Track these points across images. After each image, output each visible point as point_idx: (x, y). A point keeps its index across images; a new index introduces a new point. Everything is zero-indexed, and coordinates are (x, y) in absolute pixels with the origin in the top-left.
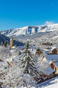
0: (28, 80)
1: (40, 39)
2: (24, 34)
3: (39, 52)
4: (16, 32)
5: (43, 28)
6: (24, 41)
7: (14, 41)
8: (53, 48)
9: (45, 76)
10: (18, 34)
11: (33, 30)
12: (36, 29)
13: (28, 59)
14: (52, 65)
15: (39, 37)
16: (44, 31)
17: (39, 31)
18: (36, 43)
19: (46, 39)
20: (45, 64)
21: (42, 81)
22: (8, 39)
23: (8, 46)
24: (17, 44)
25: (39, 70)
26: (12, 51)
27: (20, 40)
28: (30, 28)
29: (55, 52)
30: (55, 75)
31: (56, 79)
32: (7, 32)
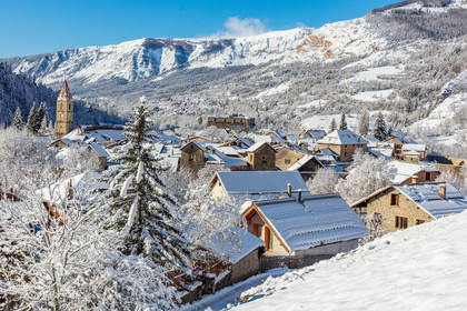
1: (199, 101)
2: (126, 73)
3: (193, 157)
5: (215, 48)
6: (124, 108)
7: (76, 108)
8: (260, 140)
9: (219, 266)
10: (96, 72)
11: (168, 59)
13: (143, 188)
14: (252, 216)
15: (196, 88)
16: (216, 62)
17: (196, 60)
18: (182, 116)
20: (221, 211)
21: (207, 287)
23: (48, 130)
24: (92, 119)
25: (193, 239)
26: (64, 153)
27: (105, 103)
28: (152, 45)
29: (266, 158)
30: (264, 265)
31: (270, 281)
32: (44, 65)
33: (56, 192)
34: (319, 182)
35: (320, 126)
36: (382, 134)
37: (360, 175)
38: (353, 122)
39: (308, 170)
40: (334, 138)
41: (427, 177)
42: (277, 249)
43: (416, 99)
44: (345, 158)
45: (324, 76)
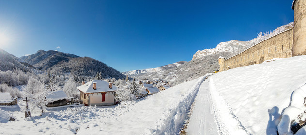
0: (132, 98)
1: (142, 77)
2: (134, 74)
3: (141, 83)
6: (133, 77)
7: (129, 78)
8: (148, 81)
9: (143, 95)
10: (131, 74)
11: (139, 72)
12: (140, 71)
13: (134, 87)
14: (147, 90)
15: (142, 75)
16: (144, 72)
17: (142, 72)
18: (140, 79)
19: (145, 76)
20: (143, 89)
21: (141, 97)
22: (126, 76)
23: (126, 80)
24: (130, 79)
25: (140, 92)
26: (127, 83)
27: (132, 77)
28: (137, 71)
29: (149, 83)
30: (148, 95)
31: (148, 97)
32: (125, 73)
33: (125, 87)
34: (154, 86)
35: (155, 79)
36: (161, 80)
37: (159, 84)
38: (158, 79)
39: (153, 84)
40: (156, 81)
41: (165, 84)
42: (149, 93)
43: (165, 76)
44: (157, 83)
45: (155, 74)
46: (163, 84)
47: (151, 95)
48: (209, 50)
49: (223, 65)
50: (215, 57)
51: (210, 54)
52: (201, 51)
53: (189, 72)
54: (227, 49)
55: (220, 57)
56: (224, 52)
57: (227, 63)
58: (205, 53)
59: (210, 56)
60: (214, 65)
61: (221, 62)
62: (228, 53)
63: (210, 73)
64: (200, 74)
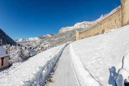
0: (20, 60)
1: (26, 43)
2: (21, 41)
3: (26, 48)
4: (19, 40)
5: (27, 39)
8: (30, 46)
9: (27, 57)
10: (19, 41)
11: (24, 40)
12: (25, 39)
13: (21, 51)
14: (29, 53)
16: (27, 40)
18: (25, 45)
19: (28, 43)
20: (27, 53)
21: (26, 59)
22: (16, 43)
23: (16, 46)
24: (19, 45)
25: (25, 55)
26: (17, 48)
27: (20, 44)
28: (23, 39)
29: (31, 48)
30: (30, 56)
31: (30, 58)
32: (16, 41)
34: (34, 50)
36: (39, 46)
38: (37, 45)
40: (35, 46)
41: (42, 49)
43: (41, 43)
44: (36, 48)
45: (35, 41)
46: (40, 48)
47: (32, 56)
48: (70, 27)
49: (78, 36)
50: (74, 32)
51: (70, 30)
52: (65, 28)
53: (57, 40)
54: (81, 26)
55: (77, 31)
56: (79, 28)
57: (81, 35)
58: (67, 29)
59: (70, 31)
60: (73, 36)
61: (77, 34)
62: (81, 29)
63: (70, 41)
64: (64, 42)
